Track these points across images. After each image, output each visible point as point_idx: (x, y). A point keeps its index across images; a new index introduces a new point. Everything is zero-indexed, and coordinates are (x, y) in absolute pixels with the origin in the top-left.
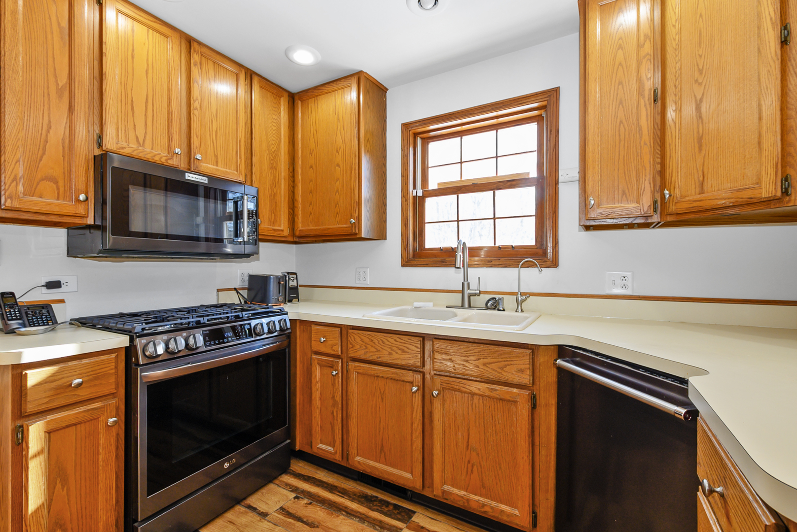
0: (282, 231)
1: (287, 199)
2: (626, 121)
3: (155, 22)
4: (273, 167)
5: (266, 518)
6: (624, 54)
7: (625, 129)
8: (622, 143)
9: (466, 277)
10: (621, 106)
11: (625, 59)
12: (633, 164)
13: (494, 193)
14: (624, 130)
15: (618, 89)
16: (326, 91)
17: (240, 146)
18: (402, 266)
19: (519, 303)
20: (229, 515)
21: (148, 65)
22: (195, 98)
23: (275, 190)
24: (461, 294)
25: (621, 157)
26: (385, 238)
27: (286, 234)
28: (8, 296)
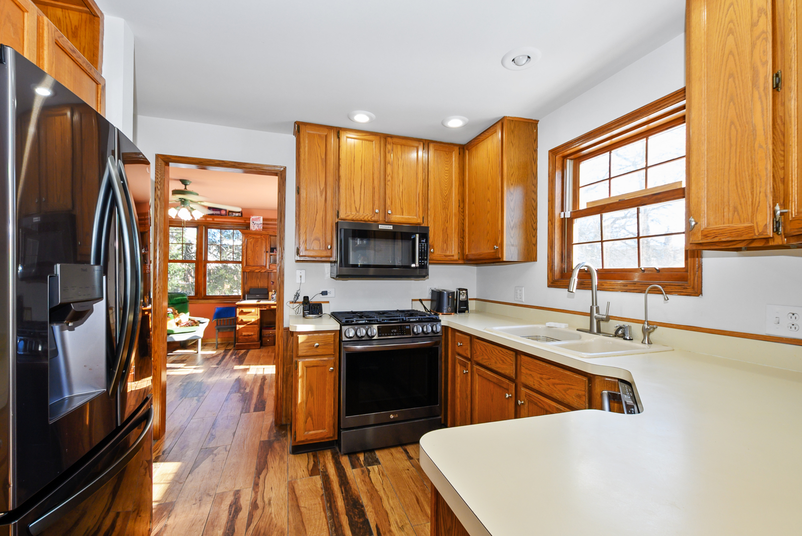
0: (453, 256)
1: (457, 230)
2: (738, 121)
3: (365, 135)
4: (445, 207)
5: (410, 460)
6: (735, 39)
7: (737, 131)
8: (733, 148)
9: (594, 300)
10: (732, 103)
11: (736, 45)
12: (747, 173)
13: (638, 209)
14: (735, 133)
15: (728, 83)
16: (481, 139)
17: (419, 197)
18: (548, 287)
19: (646, 332)
20: (393, 450)
21: (362, 163)
22: (388, 174)
23: (447, 225)
24: (589, 317)
25: (732, 166)
26: (535, 260)
27: (456, 257)
28: (306, 298)
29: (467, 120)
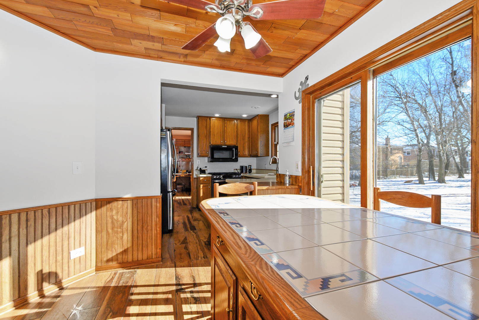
3: (218, 118)
16: (254, 119)
21: (217, 127)
22: (225, 130)
23: (244, 145)
26: (269, 156)
27: (247, 155)
28: (200, 169)
29: (248, 115)
